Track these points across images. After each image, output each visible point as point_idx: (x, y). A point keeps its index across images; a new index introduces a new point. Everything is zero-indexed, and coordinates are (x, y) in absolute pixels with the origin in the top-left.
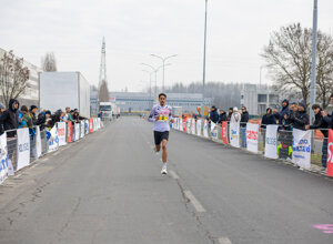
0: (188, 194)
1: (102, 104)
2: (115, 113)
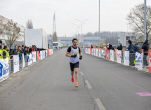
0: (86, 82)
1: (54, 43)
2: (60, 47)
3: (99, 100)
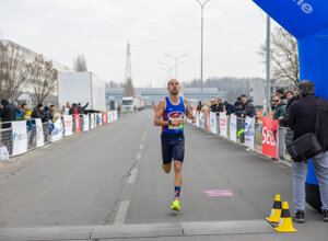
1: (125, 99)
3: (128, 203)
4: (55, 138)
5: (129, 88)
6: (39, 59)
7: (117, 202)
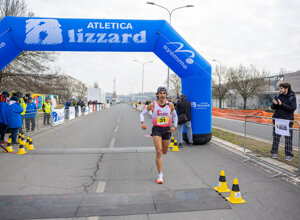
3: (115, 139)
4: (86, 113)
5: (114, 95)
6: (80, 83)
7: (111, 139)
